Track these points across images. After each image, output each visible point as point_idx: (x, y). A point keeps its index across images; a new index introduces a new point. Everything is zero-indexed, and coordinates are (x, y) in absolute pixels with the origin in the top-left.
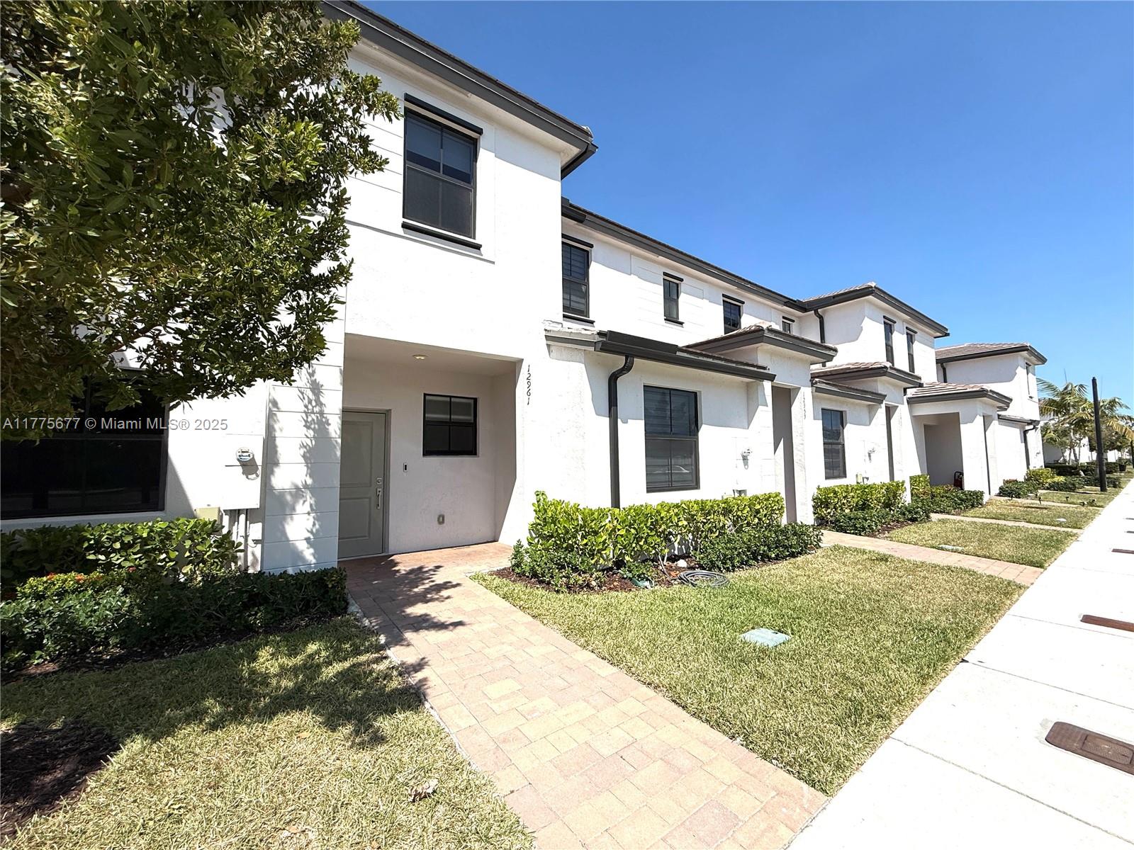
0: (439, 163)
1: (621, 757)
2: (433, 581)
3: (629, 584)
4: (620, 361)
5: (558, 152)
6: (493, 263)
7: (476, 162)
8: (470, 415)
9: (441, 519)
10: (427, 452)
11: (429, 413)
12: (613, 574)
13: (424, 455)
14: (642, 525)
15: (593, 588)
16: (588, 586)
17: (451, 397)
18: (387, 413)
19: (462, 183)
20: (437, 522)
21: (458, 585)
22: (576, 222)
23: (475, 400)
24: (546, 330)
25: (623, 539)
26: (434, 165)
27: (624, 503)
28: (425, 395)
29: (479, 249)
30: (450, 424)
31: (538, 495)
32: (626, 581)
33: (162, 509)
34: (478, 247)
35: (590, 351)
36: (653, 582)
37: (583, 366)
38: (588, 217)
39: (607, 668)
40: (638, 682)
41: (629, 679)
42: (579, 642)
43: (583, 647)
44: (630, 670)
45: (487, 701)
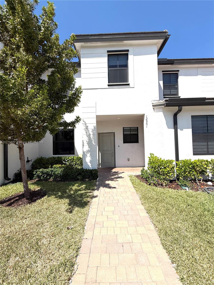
0: (117, 65)
2: (118, 176)
3: (178, 187)
4: (176, 108)
5: (155, 44)
6: (134, 88)
7: (128, 60)
8: (136, 132)
10: (124, 142)
11: (124, 132)
12: (175, 183)
14: (187, 167)
16: (162, 185)
17: (130, 127)
18: (114, 133)
19: (124, 68)
20: (127, 160)
21: (123, 178)
22: (171, 65)
23: (138, 128)
24: (152, 104)
25: (178, 171)
26: (116, 66)
27: (180, 158)
28: (123, 128)
30: (131, 135)
31: (151, 154)
32: (178, 186)
33: (74, 154)
34: (129, 85)
35: (162, 107)
36: (190, 188)
37: (162, 113)
38: (175, 61)
39: (144, 214)
40: (151, 222)
41: (149, 220)
42: (143, 202)
43: (142, 204)
44: (151, 217)
45: (103, 211)
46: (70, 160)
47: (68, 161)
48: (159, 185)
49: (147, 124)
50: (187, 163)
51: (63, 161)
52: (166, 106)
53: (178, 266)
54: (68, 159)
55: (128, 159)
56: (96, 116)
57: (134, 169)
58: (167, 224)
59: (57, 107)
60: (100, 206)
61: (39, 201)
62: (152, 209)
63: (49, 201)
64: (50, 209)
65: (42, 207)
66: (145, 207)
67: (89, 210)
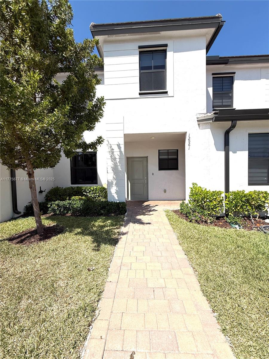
0: (152, 66)
1: (154, 291)
3: (227, 225)
4: (229, 124)
5: (204, 35)
6: (173, 97)
7: (166, 59)
8: (176, 156)
9: (165, 191)
10: (160, 169)
11: (160, 156)
12: (222, 219)
13: (159, 170)
14: (239, 200)
15: (207, 223)
16: (206, 222)
17: (168, 150)
18: (147, 157)
19: (161, 70)
22: (224, 65)
23: (177, 150)
24: (197, 118)
25: (228, 205)
26: (150, 68)
27: (231, 190)
28: (159, 150)
29: (167, 93)
30: (168, 159)
31: (193, 184)
32: (227, 223)
33: (97, 184)
34: (166, 93)
35: (210, 123)
36: (241, 226)
37: (210, 130)
38: (230, 60)
39: (181, 255)
40: (190, 265)
41: (187, 263)
42: (181, 242)
43: (180, 244)
44: (190, 259)
45: (131, 251)
46: (93, 190)
47: (90, 192)
48: (202, 222)
49: (189, 145)
50: (238, 195)
51: (84, 191)
52: (216, 120)
53: (220, 315)
54: (90, 190)
55: (165, 190)
56: (124, 134)
57: (171, 203)
58: (209, 267)
59: (74, 123)
60: (127, 246)
61: (55, 238)
62: (191, 250)
63: (67, 238)
64: (67, 247)
65: (59, 245)
66: (184, 247)
67: (115, 250)
